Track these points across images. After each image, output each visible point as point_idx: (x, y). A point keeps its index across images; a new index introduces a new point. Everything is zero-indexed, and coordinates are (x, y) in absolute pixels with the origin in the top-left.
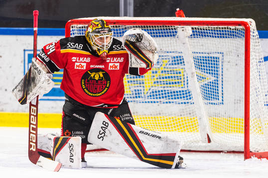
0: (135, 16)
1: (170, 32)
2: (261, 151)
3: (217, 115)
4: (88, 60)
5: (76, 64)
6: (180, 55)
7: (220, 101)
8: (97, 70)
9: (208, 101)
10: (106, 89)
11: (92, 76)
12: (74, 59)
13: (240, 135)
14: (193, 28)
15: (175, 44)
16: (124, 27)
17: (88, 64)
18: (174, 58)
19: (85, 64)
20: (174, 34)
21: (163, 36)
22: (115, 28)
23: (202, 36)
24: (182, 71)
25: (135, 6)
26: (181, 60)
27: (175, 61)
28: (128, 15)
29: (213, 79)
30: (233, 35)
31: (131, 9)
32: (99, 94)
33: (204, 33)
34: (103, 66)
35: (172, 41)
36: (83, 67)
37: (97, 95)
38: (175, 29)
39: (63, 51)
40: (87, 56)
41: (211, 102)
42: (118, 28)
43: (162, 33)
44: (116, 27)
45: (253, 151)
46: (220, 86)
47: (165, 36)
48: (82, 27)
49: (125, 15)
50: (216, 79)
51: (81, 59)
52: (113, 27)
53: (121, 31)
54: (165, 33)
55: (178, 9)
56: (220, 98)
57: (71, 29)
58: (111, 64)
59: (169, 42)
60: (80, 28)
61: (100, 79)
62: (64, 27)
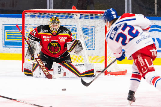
0: (54, 9)
1: (70, 16)
2: (112, 71)
3: (92, 55)
4: (50, 37)
5: (45, 39)
6: (75, 27)
7: (93, 48)
8: (55, 42)
9: (88, 48)
10: (59, 51)
11: (52, 44)
12: (44, 37)
13: (102, 64)
14: (80, 15)
15: (72, 22)
16: (49, 14)
17: (50, 39)
18: (72, 28)
19: (49, 39)
20: (72, 17)
21: (67, 18)
23: (84, 18)
24: (76, 34)
25: (54, 5)
26: (75, 29)
27: (72, 29)
28: (51, 8)
29: (90, 38)
30: (99, 18)
31: (52, 5)
32: (56, 53)
33: (85, 17)
34: (57, 41)
35: (71, 21)
36: (48, 40)
37: (55, 53)
38: (72, 15)
39: (39, 33)
40: (49, 36)
41: (89, 49)
43: (66, 17)
45: (109, 71)
46: (93, 41)
47: (68, 18)
48: (30, 14)
49: (50, 8)
50: (92, 38)
51: (47, 37)
52: (44, 14)
53: (48, 16)
54: (68, 16)
55: (73, 6)
56: (93, 47)
57: (25, 15)
58: (61, 40)
59: (70, 21)
61: (56, 46)
62: (22, 14)
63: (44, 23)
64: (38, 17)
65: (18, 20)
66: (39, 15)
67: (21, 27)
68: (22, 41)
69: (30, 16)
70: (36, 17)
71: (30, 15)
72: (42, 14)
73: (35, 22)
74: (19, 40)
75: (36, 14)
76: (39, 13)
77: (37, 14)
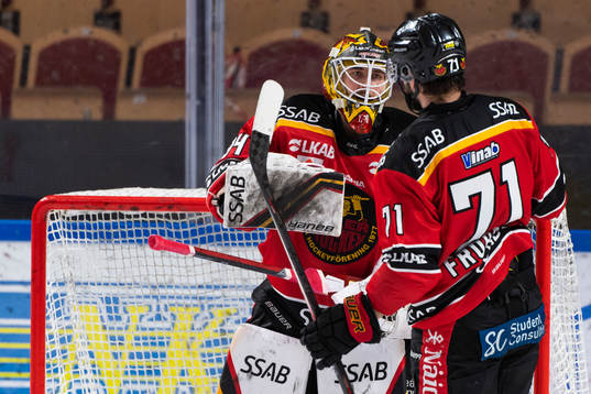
4: (331, 153)
10: (366, 247)
12: (295, 144)
16: (196, 218)
22: (172, 221)
32: (344, 259)
37: (339, 259)
42: (180, 221)
44: (175, 216)
48: (81, 217)
51: (314, 146)
52: (167, 216)
53: (189, 229)
57: (50, 223)
60: (74, 218)
61: (353, 217)
62: (28, 216)
63: (168, 271)
64: (131, 234)
65: (7, 255)
66: (137, 223)
67: (26, 295)
68: (27, 385)
69: (78, 230)
70: (116, 235)
71: (82, 227)
72: (152, 216)
73: (111, 264)
74: (13, 375)
75: (114, 216)
76: (132, 213)
77: (122, 216)
